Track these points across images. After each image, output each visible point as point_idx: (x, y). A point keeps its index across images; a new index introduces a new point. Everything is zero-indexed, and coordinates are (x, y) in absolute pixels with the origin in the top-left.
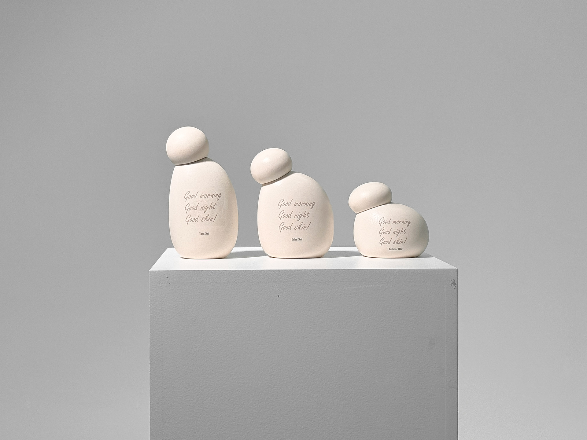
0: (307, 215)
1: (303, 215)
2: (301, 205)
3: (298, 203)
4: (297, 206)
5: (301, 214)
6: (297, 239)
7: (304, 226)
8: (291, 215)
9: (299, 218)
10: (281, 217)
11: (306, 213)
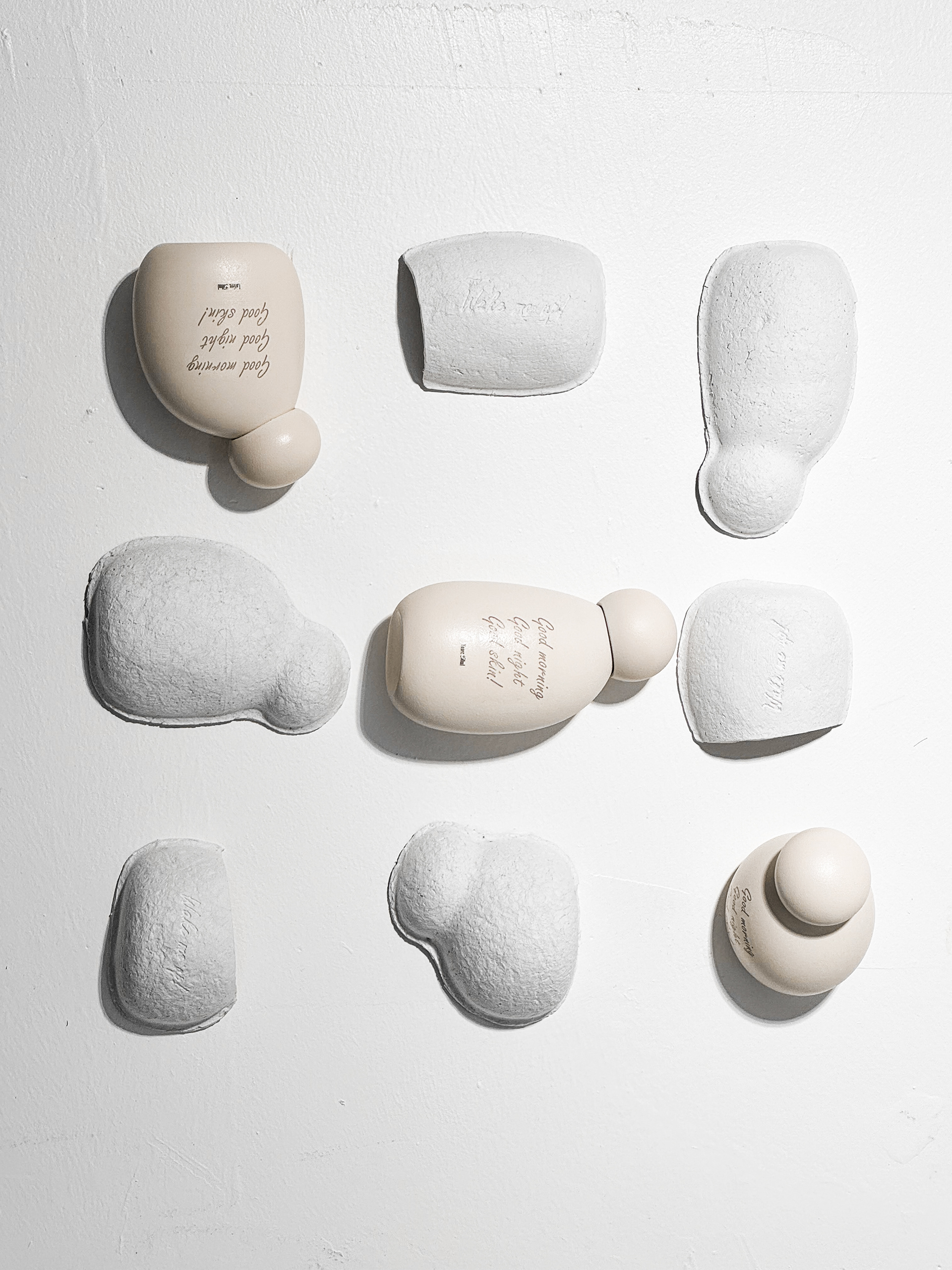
0: (208, 342)
1: (217, 342)
2: (221, 365)
3: (227, 369)
4: (230, 363)
5: (220, 344)
6: (229, 286)
7: (213, 318)
8: (244, 342)
9: (226, 336)
10: (263, 337)
11: (209, 345)
